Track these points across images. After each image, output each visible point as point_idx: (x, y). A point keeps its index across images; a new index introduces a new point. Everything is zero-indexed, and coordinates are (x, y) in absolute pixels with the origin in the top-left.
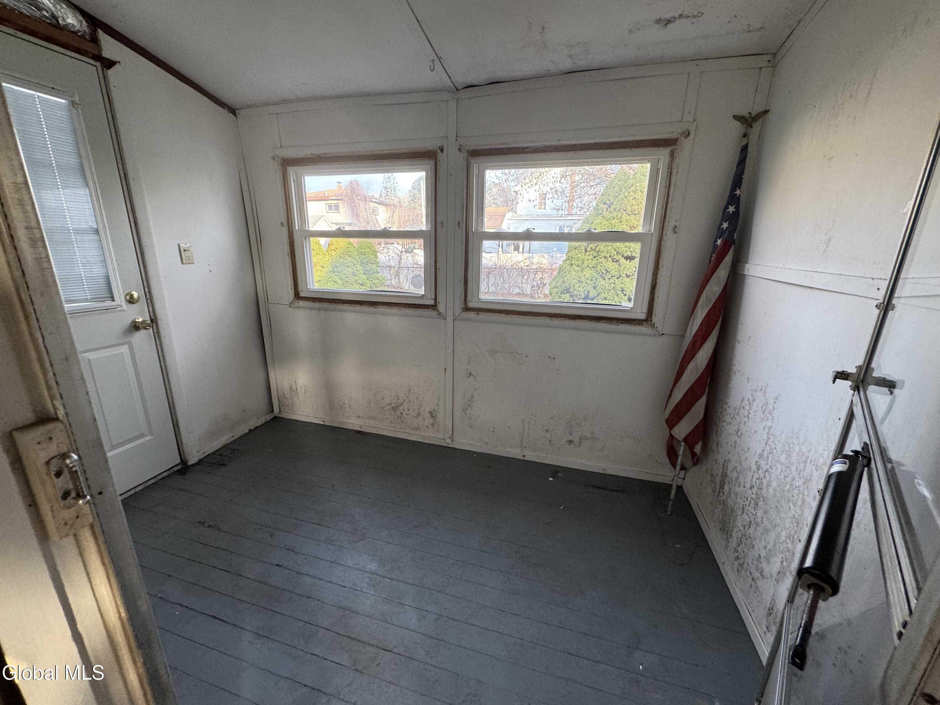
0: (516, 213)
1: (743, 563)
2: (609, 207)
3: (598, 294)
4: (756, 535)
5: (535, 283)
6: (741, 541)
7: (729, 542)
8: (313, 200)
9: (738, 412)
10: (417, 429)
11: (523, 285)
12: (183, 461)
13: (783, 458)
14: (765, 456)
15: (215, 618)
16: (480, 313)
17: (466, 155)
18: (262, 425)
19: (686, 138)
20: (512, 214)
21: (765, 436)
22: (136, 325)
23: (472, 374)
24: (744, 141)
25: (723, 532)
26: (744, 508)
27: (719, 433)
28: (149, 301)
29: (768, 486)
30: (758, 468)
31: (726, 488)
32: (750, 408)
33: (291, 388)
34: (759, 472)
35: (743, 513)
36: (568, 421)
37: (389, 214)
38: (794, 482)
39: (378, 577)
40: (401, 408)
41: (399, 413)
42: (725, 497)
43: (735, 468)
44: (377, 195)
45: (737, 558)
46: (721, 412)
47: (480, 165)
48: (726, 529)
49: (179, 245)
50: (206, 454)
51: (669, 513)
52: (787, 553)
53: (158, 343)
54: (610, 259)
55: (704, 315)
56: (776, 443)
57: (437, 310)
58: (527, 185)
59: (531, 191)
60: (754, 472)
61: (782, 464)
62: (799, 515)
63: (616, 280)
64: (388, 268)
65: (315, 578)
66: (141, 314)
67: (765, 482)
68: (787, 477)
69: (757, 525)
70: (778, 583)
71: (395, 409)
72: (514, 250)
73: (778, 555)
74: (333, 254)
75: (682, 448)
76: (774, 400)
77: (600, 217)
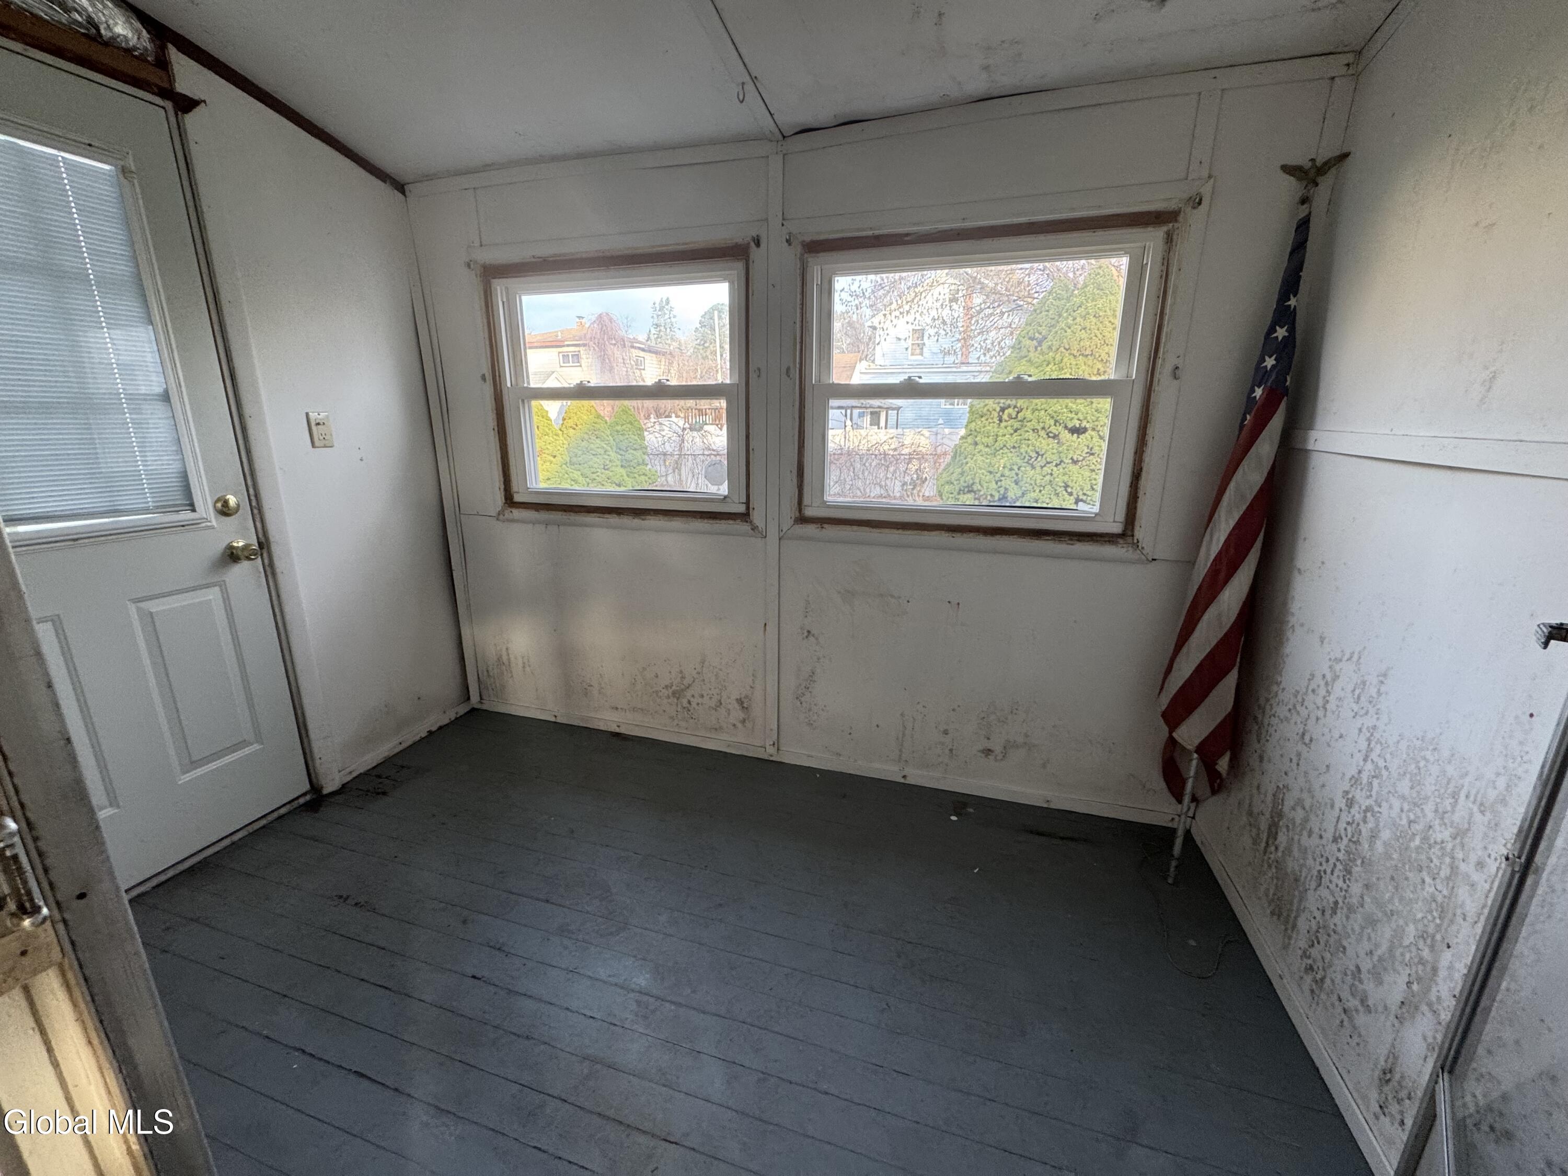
0: (873, 361)
1: (1322, 980)
2: (1040, 343)
3: (1023, 494)
4: (1349, 927)
5: (908, 479)
6: (1317, 937)
7: (1290, 938)
8: (536, 347)
9: (1303, 700)
10: (716, 729)
11: (888, 482)
12: (315, 788)
13: (1404, 787)
14: (1365, 781)
15: (362, 1075)
16: (825, 526)
17: (799, 249)
18: (452, 723)
19: (1194, 208)
20: (867, 363)
21: (1363, 745)
22: (232, 553)
23: (812, 632)
24: (1303, 211)
25: (1279, 919)
26: (1321, 877)
27: (1263, 736)
28: (256, 511)
29: (1373, 837)
30: (1350, 803)
31: (1282, 838)
32: (1328, 691)
33: (499, 659)
34: (1353, 811)
35: (1320, 885)
36: (983, 715)
37: (662, 367)
38: (1431, 832)
39: (652, 1000)
40: (689, 694)
41: (685, 702)
42: (1280, 854)
43: (1300, 802)
44: (642, 337)
45: (1310, 969)
46: (1267, 700)
47: (824, 267)
48: (1285, 914)
49: (307, 414)
50: (355, 774)
51: (1170, 881)
52: (1420, 967)
53: (271, 584)
54: (1042, 433)
55: (1232, 524)
56: (1388, 756)
57: (751, 522)
58: (894, 314)
59: (901, 322)
60: (1341, 810)
61: (1403, 798)
62: (1445, 897)
63: (1055, 469)
64: (662, 457)
65: (540, 1000)
66: (243, 535)
67: (1365, 830)
68: (1414, 822)
69: (1351, 909)
70: (1401, 1022)
71: (677, 695)
72: (871, 425)
73: (1400, 968)
74: (571, 434)
75: (1194, 763)
76: (1381, 678)
77: (1024, 361)
